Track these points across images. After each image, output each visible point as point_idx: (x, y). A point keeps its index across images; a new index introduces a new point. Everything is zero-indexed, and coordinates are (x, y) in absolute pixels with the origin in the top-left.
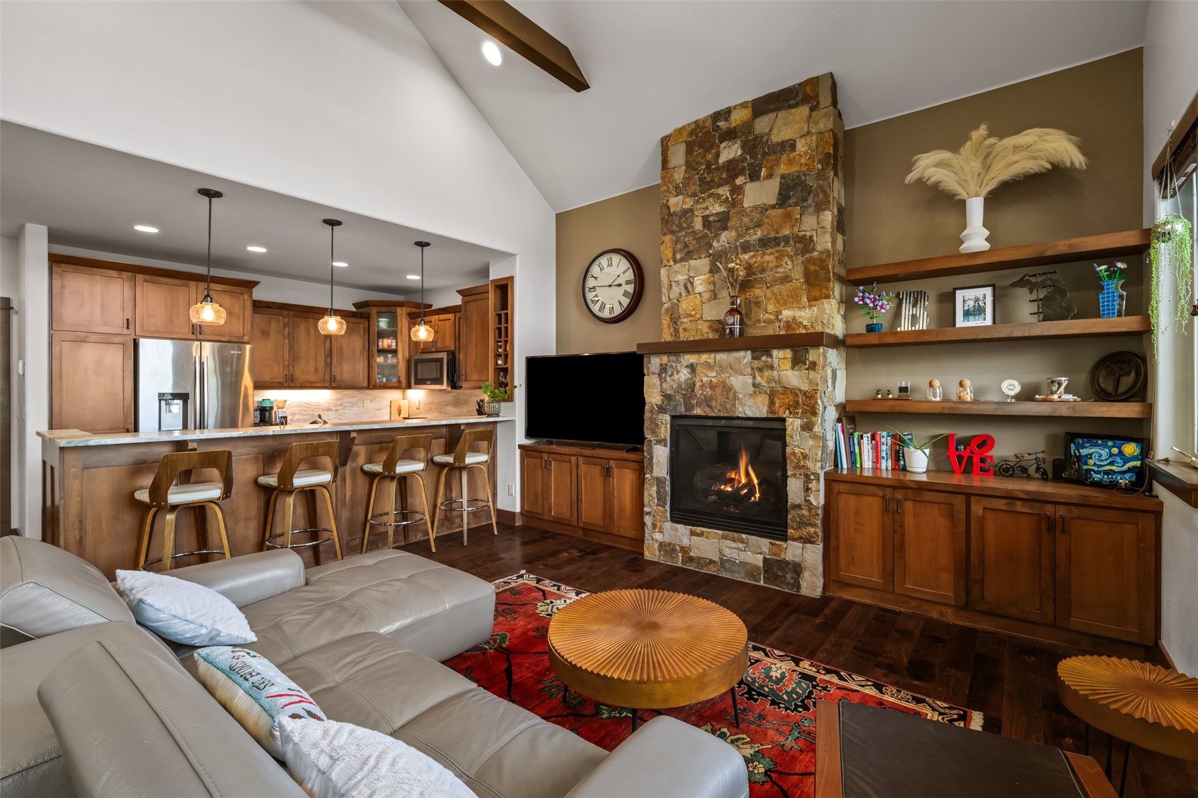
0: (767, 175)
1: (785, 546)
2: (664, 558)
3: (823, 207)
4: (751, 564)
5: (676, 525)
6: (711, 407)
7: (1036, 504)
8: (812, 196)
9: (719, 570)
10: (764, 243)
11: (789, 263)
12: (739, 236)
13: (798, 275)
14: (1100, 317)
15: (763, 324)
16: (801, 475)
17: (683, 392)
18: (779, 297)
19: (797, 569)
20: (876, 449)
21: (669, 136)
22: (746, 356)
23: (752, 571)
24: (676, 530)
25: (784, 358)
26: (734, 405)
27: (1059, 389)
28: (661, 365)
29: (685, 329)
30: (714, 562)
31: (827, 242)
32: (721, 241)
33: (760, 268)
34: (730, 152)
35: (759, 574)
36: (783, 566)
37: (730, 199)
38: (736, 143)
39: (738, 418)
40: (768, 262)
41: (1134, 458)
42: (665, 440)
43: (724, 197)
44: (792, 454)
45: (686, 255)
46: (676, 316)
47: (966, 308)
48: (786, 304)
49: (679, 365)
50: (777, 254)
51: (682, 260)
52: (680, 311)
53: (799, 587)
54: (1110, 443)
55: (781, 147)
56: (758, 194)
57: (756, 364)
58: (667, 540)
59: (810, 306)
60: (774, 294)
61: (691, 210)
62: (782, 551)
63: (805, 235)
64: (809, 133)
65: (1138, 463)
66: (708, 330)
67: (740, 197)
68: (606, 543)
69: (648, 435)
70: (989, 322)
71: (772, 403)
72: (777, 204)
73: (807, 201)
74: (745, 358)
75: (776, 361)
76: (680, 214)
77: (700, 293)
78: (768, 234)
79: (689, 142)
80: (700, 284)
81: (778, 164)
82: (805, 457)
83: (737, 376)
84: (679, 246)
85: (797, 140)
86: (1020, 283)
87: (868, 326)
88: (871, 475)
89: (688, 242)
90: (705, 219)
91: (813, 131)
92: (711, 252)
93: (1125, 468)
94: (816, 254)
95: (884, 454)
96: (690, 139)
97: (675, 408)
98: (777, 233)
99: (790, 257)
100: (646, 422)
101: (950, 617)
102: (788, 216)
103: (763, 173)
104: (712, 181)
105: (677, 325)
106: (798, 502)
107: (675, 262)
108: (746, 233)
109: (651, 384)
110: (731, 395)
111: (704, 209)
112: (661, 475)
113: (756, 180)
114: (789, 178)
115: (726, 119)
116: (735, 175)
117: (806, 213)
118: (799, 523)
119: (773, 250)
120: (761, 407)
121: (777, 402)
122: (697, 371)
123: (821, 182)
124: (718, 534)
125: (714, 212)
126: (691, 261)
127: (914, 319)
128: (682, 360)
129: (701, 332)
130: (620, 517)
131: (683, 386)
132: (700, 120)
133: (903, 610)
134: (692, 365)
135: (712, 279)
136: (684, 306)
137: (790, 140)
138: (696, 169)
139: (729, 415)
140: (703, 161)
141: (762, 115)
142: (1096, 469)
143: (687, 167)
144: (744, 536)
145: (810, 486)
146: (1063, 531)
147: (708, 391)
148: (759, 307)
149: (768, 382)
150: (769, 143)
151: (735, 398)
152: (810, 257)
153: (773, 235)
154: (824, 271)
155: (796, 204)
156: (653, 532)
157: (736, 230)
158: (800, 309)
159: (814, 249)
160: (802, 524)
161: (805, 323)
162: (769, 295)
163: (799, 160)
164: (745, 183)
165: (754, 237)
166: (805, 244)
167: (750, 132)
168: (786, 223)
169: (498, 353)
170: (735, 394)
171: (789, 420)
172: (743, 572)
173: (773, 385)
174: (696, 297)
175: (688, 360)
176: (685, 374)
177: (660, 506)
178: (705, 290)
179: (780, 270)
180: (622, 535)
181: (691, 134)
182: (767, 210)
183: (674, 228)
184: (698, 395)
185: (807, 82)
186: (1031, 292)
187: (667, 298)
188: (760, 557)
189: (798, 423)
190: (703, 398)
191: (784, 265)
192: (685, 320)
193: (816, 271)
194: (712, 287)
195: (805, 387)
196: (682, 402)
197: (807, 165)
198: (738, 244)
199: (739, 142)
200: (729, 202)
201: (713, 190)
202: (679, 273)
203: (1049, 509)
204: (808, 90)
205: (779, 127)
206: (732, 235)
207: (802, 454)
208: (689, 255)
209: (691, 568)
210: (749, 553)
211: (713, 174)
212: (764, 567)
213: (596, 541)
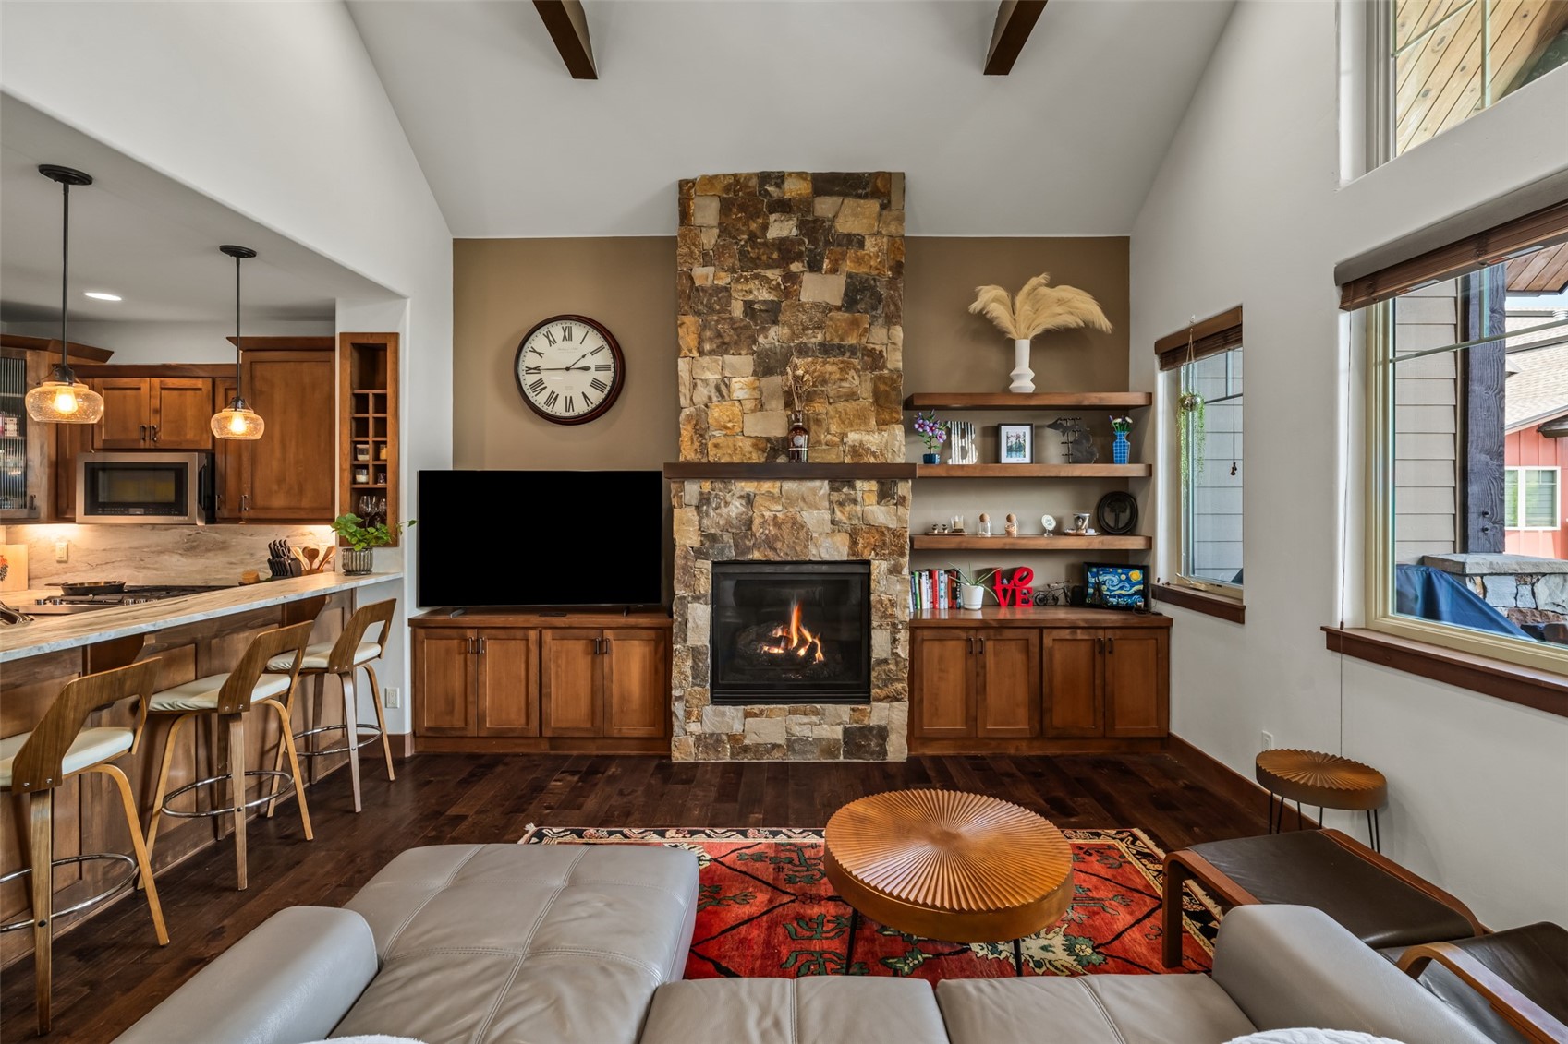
0: (830, 268)
1: (869, 710)
2: (705, 756)
3: (894, 320)
4: (828, 739)
5: (721, 708)
6: (775, 550)
7: (1091, 630)
8: (882, 306)
9: (784, 755)
10: (826, 349)
11: (856, 377)
12: (794, 335)
13: (866, 392)
14: (1113, 463)
15: (824, 447)
16: (888, 624)
17: (735, 531)
18: (843, 416)
19: (882, 733)
20: (934, 587)
21: (693, 182)
22: (822, 487)
23: (828, 747)
24: (724, 714)
25: (870, 491)
26: (806, 547)
27: (1083, 523)
28: (701, 494)
29: (716, 446)
30: (779, 746)
31: (898, 361)
32: (770, 338)
33: (821, 379)
34: (782, 228)
35: (838, 749)
36: (867, 733)
37: (782, 287)
38: (790, 219)
39: (811, 562)
40: (830, 373)
41: (1138, 583)
42: (705, 596)
43: (774, 283)
44: (878, 601)
45: (718, 347)
46: (703, 426)
47: (1009, 444)
48: (852, 426)
49: (728, 495)
50: (841, 365)
51: (711, 353)
52: (710, 421)
53: (885, 753)
54: (1120, 571)
55: (847, 240)
56: (820, 289)
57: (835, 496)
58: (708, 729)
59: (880, 431)
60: (838, 412)
61: (727, 289)
62: (865, 716)
63: (874, 349)
64: (879, 233)
65: (1141, 587)
66: (751, 449)
67: (795, 287)
68: (595, 753)
69: (679, 590)
70: (1027, 460)
71: (854, 543)
72: (842, 305)
73: (877, 310)
74: (821, 489)
75: (860, 494)
76: (710, 291)
77: (739, 400)
78: (831, 340)
79: (725, 198)
80: (741, 387)
81: (844, 259)
82: (893, 604)
83: (811, 511)
84: (708, 334)
85: (866, 237)
86: (1054, 426)
87: (925, 456)
88: (947, 618)
89: (721, 330)
90: (748, 306)
91: (884, 232)
92: (755, 348)
93: (1132, 591)
94: (886, 372)
95: (942, 593)
96: (725, 195)
97: (722, 551)
98: (842, 340)
99: (857, 371)
100: (676, 572)
101: (1026, 750)
102: (855, 323)
103: (826, 264)
104: (758, 258)
105: (704, 439)
106: (884, 656)
107: (701, 353)
108: (803, 334)
109: (684, 519)
110: (802, 535)
111: (746, 291)
112: (699, 644)
113: (815, 271)
114: (857, 280)
115: (778, 186)
116: (789, 258)
117: (876, 323)
118: (884, 680)
119: (836, 360)
120: (841, 548)
121: (861, 541)
122: (755, 504)
123: (892, 292)
124: (784, 709)
125: (760, 298)
126: (725, 356)
127: (964, 452)
128: (733, 488)
129: (741, 451)
130: (622, 711)
131: (734, 522)
132: (741, 174)
133: (984, 753)
134: (748, 495)
135: (757, 383)
136: (716, 415)
137: (859, 235)
138: (734, 238)
139: (800, 559)
140: (744, 229)
141: (825, 195)
142: (1108, 593)
143: (720, 231)
144: (818, 706)
145: (898, 636)
146: (1110, 652)
147: (773, 531)
148: (820, 426)
149: (850, 519)
150: (833, 231)
151: (809, 538)
152: (881, 374)
153: (836, 341)
154: (895, 393)
155: (866, 312)
156: (686, 723)
157: (790, 327)
158: (868, 432)
159: (884, 367)
160: (889, 680)
161: (873, 449)
162: (832, 413)
163: (869, 261)
164: (803, 272)
165: (813, 340)
166: (875, 359)
167: (809, 211)
168: (853, 330)
169: (356, 463)
170: (807, 533)
171: (875, 564)
172: (817, 751)
173: (855, 522)
174: (734, 405)
175: (742, 489)
176: (737, 507)
177: (698, 685)
178: (746, 396)
179: (844, 384)
180: (626, 735)
181: (727, 189)
182: (830, 310)
183: (701, 307)
184: (757, 535)
185: (878, 174)
186: (1064, 435)
187: (689, 401)
188: (839, 729)
189: (884, 565)
190: (764, 537)
191: (850, 379)
192: (716, 433)
193: (886, 391)
194: (757, 394)
195: (893, 525)
196: (732, 544)
197: (877, 269)
198: (792, 345)
199: (795, 219)
200: (781, 290)
201: (759, 271)
202: (708, 370)
203: (1100, 634)
204: (879, 183)
205: (845, 216)
206: (784, 332)
207: (890, 600)
208: (723, 348)
209: (745, 760)
210: (825, 726)
211: (759, 249)
212: (844, 739)
213: (575, 753)
